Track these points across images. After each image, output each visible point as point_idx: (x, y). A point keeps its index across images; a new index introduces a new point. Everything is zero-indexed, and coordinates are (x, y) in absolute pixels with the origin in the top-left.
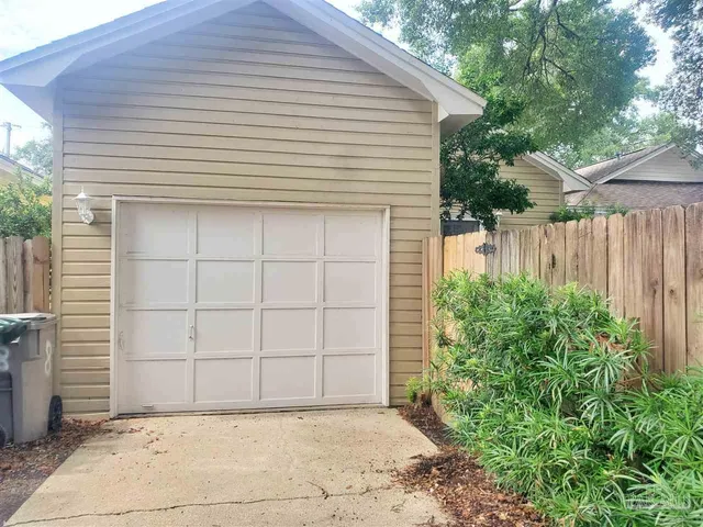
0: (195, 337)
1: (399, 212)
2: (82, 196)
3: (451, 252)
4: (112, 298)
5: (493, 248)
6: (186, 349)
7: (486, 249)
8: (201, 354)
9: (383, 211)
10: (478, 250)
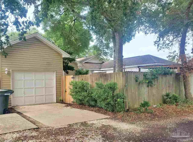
0: (24, 93)
1: (57, 72)
2: (6, 69)
3: (67, 78)
4: (11, 84)
5: (74, 78)
6: (23, 95)
7: (73, 78)
8: (25, 96)
9: (54, 72)
10: (72, 78)
